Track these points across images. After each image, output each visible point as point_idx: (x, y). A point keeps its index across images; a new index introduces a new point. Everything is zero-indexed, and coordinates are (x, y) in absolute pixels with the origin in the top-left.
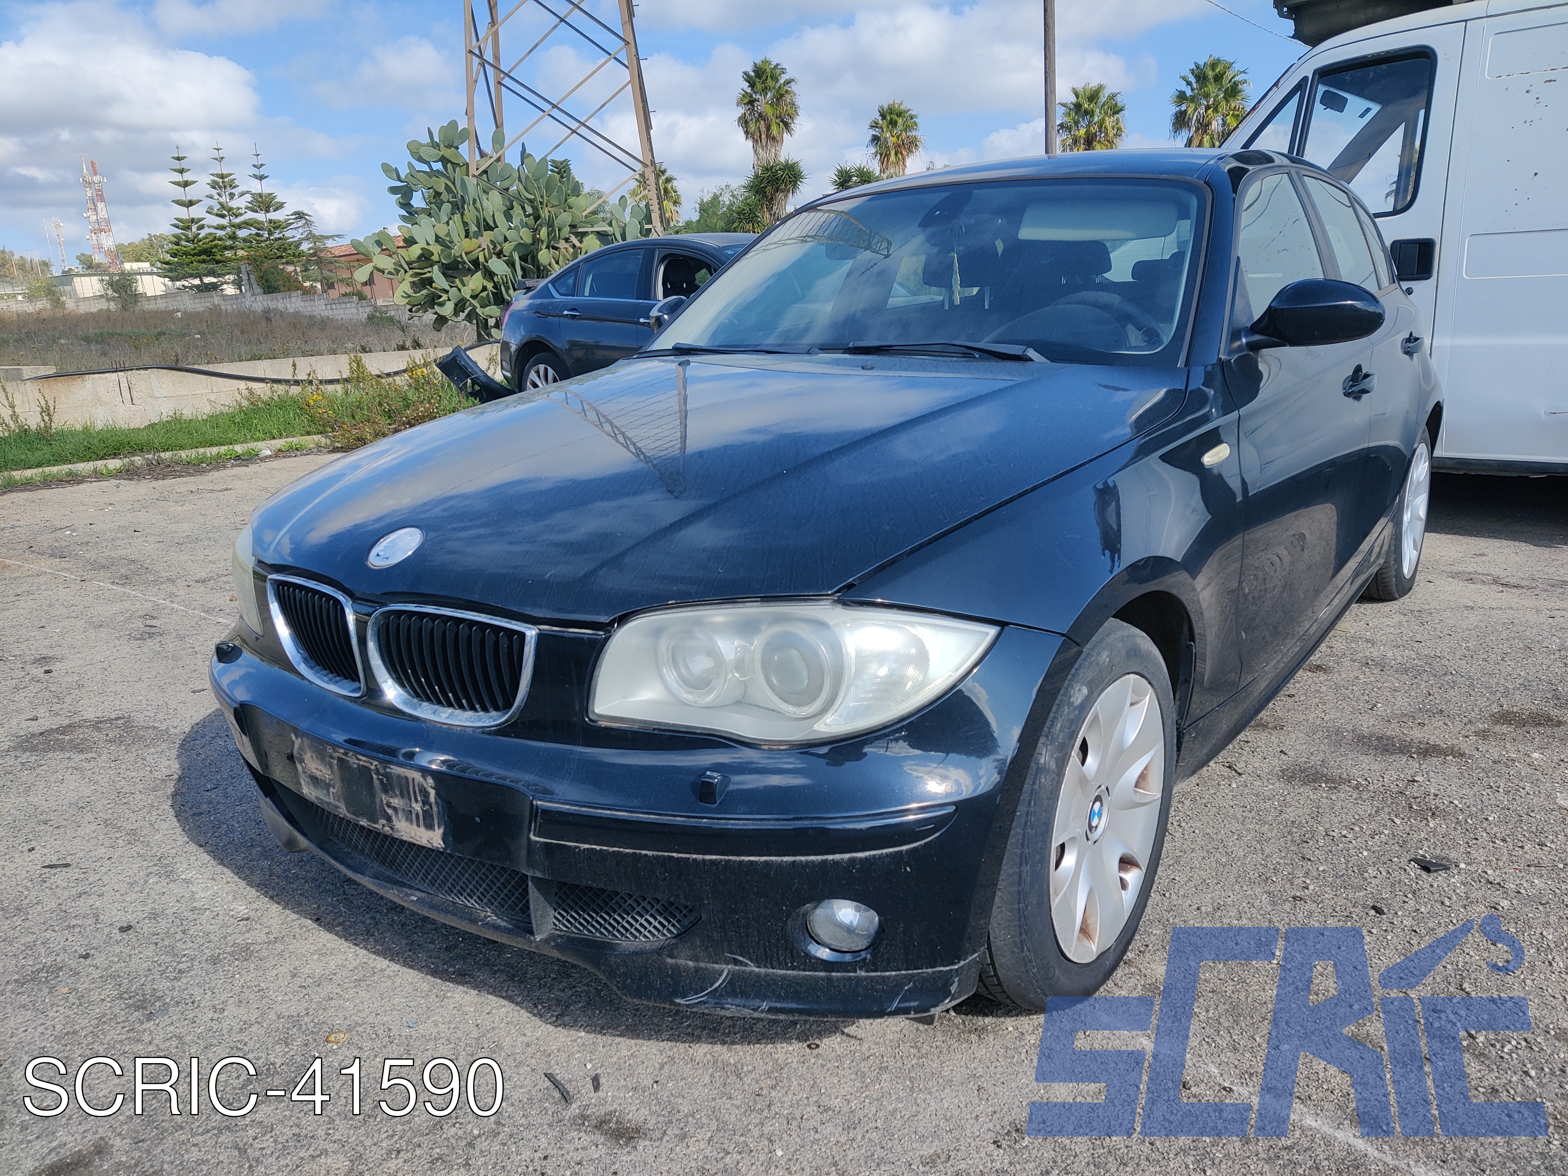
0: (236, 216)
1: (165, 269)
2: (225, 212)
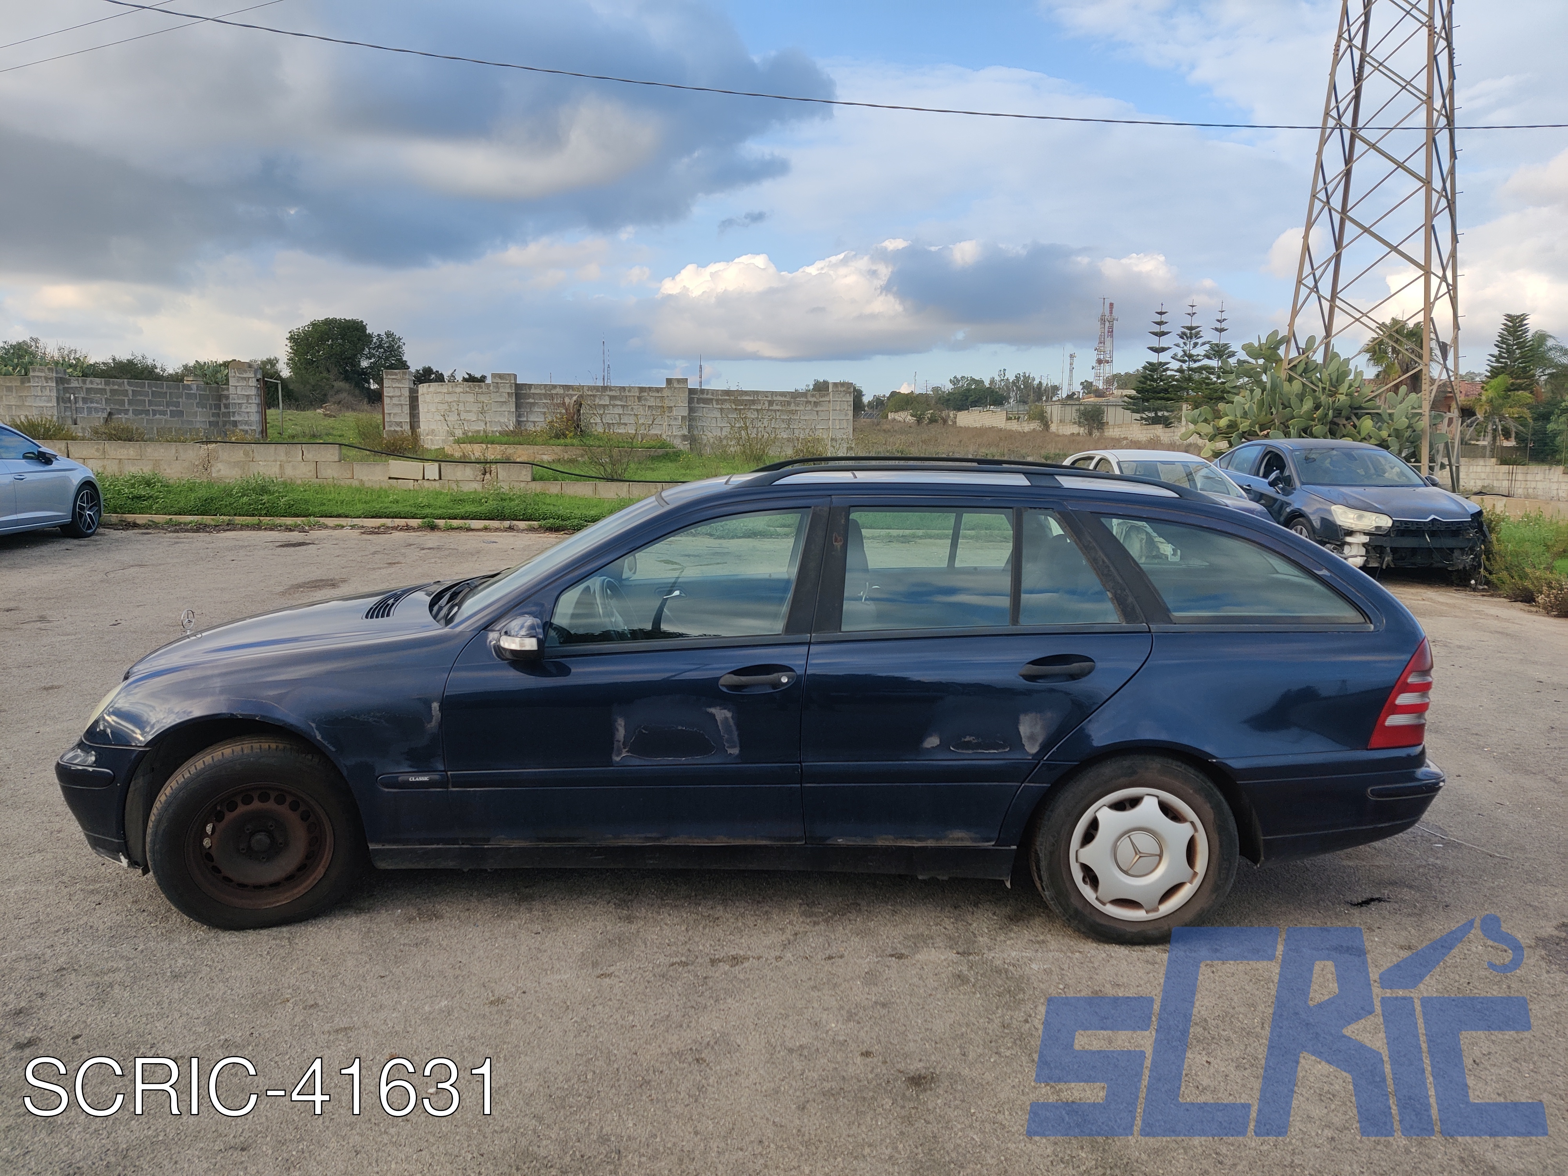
0: (1195, 361)
1: (1129, 403)
2: (1186, 358)
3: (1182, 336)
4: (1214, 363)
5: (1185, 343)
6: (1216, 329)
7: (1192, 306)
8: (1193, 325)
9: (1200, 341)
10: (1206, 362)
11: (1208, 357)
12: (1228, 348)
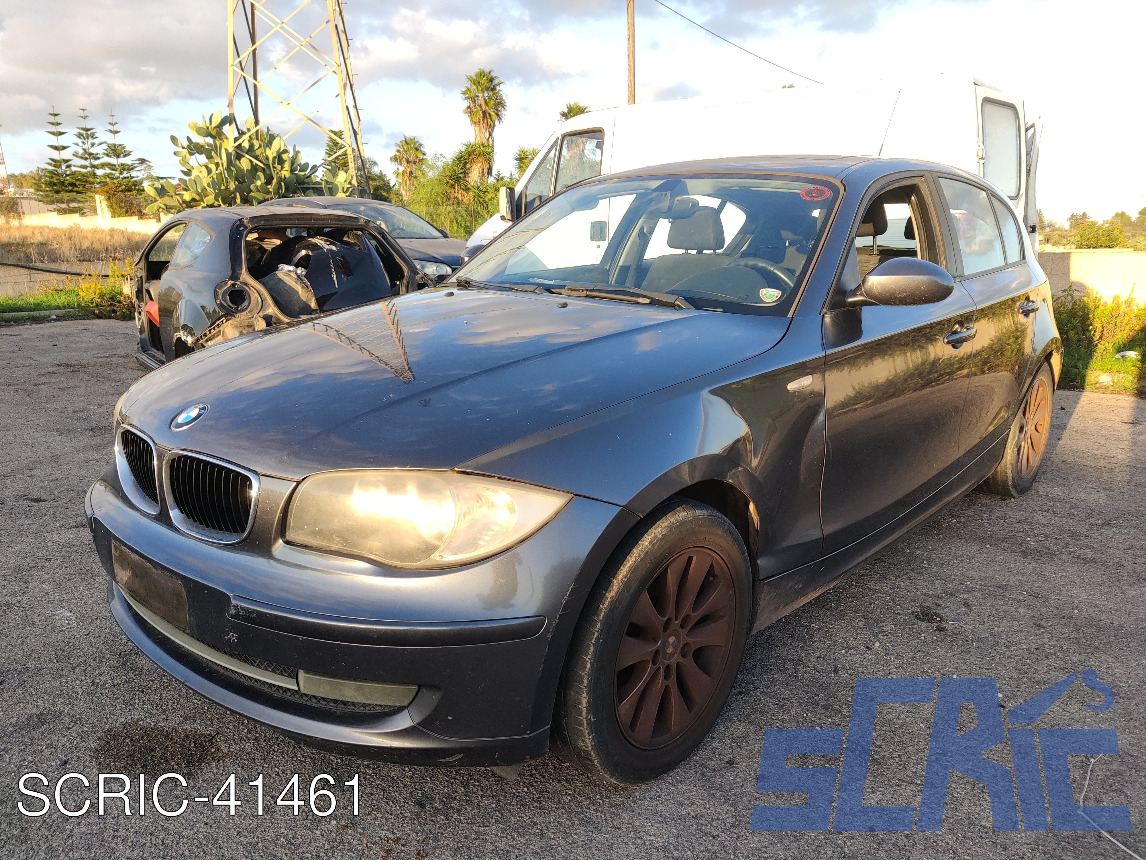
0: (96, 159)
1: (41, 195)
2: (87, 156)
3: (80, 135)
4: (113, 161)
5: (83, 143)
6: (111, 131)
7: (83, 110)
8: (88, 127)
9: (96, 141)
10: (106, 160)
11: (107, 155)
12: (124, 148)
